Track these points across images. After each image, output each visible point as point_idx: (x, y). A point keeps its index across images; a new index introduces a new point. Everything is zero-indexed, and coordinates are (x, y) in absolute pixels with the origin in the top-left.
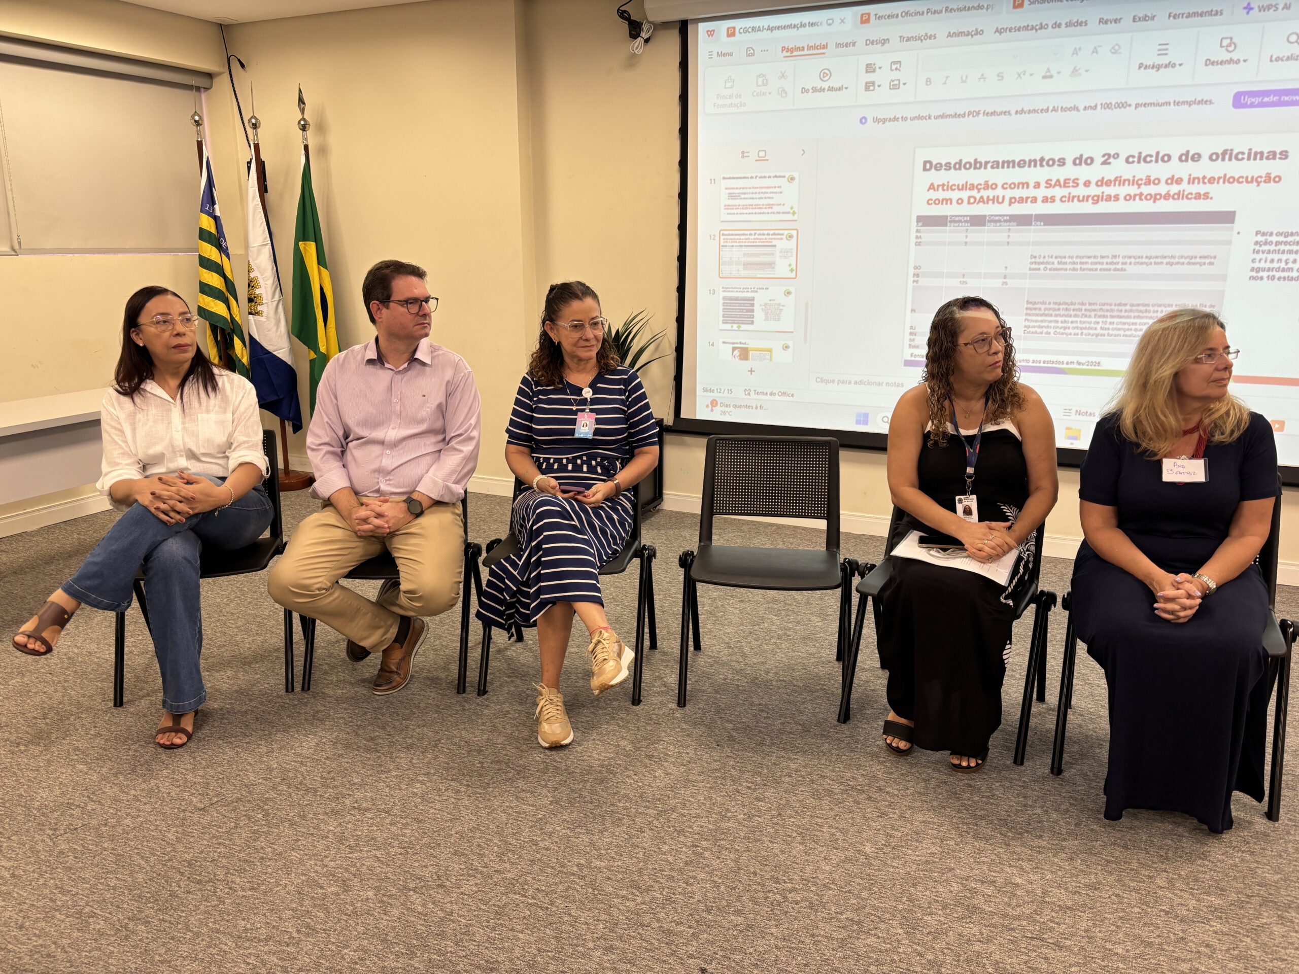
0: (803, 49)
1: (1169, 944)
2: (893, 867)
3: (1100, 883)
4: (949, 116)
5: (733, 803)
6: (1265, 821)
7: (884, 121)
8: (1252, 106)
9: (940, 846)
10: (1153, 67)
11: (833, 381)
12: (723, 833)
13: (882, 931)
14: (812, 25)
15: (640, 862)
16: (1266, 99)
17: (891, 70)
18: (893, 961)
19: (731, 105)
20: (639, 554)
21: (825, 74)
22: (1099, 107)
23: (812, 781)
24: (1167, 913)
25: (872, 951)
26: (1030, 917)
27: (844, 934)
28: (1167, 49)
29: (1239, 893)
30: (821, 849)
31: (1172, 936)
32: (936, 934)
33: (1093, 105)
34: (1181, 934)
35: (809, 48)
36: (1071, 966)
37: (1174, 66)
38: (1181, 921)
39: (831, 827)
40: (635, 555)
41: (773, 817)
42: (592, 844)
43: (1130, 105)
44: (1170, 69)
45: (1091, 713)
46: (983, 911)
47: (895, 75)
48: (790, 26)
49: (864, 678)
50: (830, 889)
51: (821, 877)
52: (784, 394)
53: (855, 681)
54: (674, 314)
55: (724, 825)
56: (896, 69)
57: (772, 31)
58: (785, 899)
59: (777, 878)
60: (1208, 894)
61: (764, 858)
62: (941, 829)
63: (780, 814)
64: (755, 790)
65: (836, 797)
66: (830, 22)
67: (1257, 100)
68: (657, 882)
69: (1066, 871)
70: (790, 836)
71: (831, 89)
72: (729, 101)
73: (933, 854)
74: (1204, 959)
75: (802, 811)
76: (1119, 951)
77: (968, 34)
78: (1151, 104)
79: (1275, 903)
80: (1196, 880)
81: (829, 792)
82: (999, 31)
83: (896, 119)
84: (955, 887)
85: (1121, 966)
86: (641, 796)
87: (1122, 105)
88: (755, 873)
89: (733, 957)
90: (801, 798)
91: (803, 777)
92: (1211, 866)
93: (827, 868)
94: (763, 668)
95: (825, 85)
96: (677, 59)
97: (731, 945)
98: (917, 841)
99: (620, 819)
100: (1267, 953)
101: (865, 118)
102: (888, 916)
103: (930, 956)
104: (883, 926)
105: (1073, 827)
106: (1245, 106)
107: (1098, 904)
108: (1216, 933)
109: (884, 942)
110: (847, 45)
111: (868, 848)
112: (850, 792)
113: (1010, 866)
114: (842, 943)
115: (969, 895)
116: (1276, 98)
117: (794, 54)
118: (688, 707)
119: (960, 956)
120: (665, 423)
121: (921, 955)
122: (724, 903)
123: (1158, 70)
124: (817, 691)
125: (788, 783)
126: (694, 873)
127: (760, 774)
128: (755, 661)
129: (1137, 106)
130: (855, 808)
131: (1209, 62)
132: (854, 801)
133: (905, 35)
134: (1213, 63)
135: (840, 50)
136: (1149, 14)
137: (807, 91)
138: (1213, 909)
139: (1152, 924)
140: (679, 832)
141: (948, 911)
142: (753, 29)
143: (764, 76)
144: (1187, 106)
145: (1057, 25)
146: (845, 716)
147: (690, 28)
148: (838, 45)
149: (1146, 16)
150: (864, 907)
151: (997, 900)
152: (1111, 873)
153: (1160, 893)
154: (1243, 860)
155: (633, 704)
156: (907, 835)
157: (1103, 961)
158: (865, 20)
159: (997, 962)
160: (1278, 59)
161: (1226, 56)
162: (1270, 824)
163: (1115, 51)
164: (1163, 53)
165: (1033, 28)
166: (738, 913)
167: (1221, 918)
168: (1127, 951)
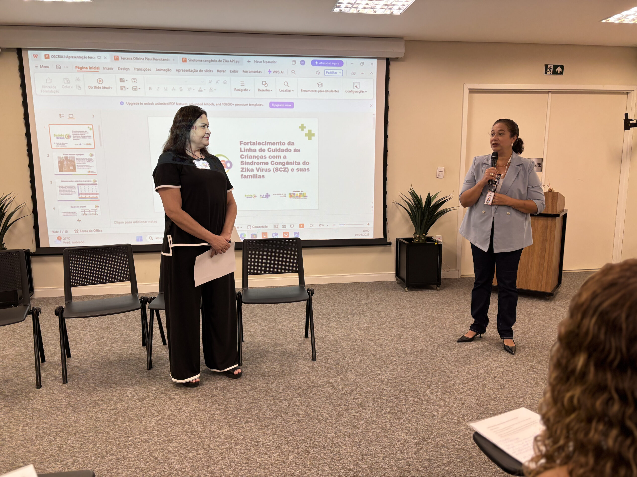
0: (87, 68)
1: (284, 409)
2: (180, 416)
3: (259, 397)
4: (162, 104)
5: (101, 414)
6: (312, 362)
7: (132, 104)
8: (276, 107)
9: (198, 403)
10: (240, 90)
11: (123, 223)
12: (98, 427)
13: (178, 440)
14: (90, 58)
15: (57, 451)
16: (280, 105)
17: (132, 82)
18: (184, 448)
19: (51, 91)
20: (31, 312)
21: (100, 81)
22: (222, 104)
23: (139, 395)
24: (283, 400)
25: (175, 448)
26: (236, 416)
27: (162, 446)
28: (244, 84)
29: (306, 386)
30: (147, 419)
31: (285, 406)
32: (200, 434)
33: (220, 103)
34: (288, 405)
35: (90, 68)
36: (252, 427)
37: (247, 90)
38: (288, 401)
39: (150, 410)
40: (29, 313)
41: (122, 414)
42: (29, 451)
43: (233, 105)
44: (246, 92)
45: (251, 342)
46: (218, 420)
47: (135, 84)
48: (79, 57)
49: (156, 350)
50: (153, 432)
51: (149, 429)
52: (96, 230)
53: (153, 352)
54: (30, 194)
55: (98, 424)
56: (135, 82)
57: (69, 58)
58: (134, 442)
59: (128, 436)
60: (296, 390)
61: (121, 431)
62: (198, 397)
63: (125, 412)
64: (111, 406)
65: (151, 398)
66: (99, 57)
67: (277, 105)
68: (68, 456)
69: (247, 397)
70: (131, 419)
71: (104, 88)
72: (49, 90)
73: (196, 407)
74: (296, 410)
75: (136, 408)
76: (268, 416)
77: (165, 70)
78: (241, 105)
79: (317, 386)
80: (292, 386)
81: (148, 397)
82: (178, 71)
83: (137, 104)
84: (206, 415)
85: (269, 421)
86: (51, 425)
87: (230, 104)
88: (117, 438)
89: (113, 471)
90: (134, 403)
91: (134, 395)
92: (296, 381)
93: (151, 425)
94: (106, 357)
95: (101, 86)
96: (17, 67)
97: (111, 468)
98: (188, 404)
99: (41, 437)
100: (315, 402)
101: (123, 103)
102: (180, 434)
103: (199, 441)
104: (178, 438)
105: (248, 382)
106: (273, 107)
107: (259, 404)
108: (299, 401)
109: (180, 443)
110: (109, 69)
111: (168, 413)
112: (157, 395)
113: (227, 402)
114: (162, 450)
115: (212, 416)
116: (283, 105)
117: (83, 70)
118: (69, 383)
119: (211, 437)
120: (31, 251)
121: (196, 442)
122: (104, 453)
123: (242, 92)
124: (135, 360)
125: (127, 399)
126: (87, 447)
127: (112, 400)
128: (102, 355)
129: (236, 105)
130: (160, 400)
131: (259, 90)
132: (159, 398)
133: (137, 67)
134: (261, 90)
135: (105, 70)
136: (236, 70)
137: (92, 88)
138: (298, 394)
139: (278, 405)
140: (75, 434)
141: (204, 424)
142: (59, 56)
143: (68, 79)
144: (254, 106)
145: (201, 71)
146: (150, 366)
147: (23, 52)
148: (104, 68)
149: (235, 71)
150: (169, 434)
151: (223, 414)
152: (263, 393)
153: (280, 394)
154: (306, 376)
155: (37, 388)
156: (184, 403)
157: (263, 421)
158: (116, 59)
159: (225, 434)
160: (282, 91)
161: (265, 88)
162: (313, 362)
163: (225, 83)
164: (243, 85)
165: (192, 71)
166: (112, 455)
167: (300, 396)
168: (271, 416)
